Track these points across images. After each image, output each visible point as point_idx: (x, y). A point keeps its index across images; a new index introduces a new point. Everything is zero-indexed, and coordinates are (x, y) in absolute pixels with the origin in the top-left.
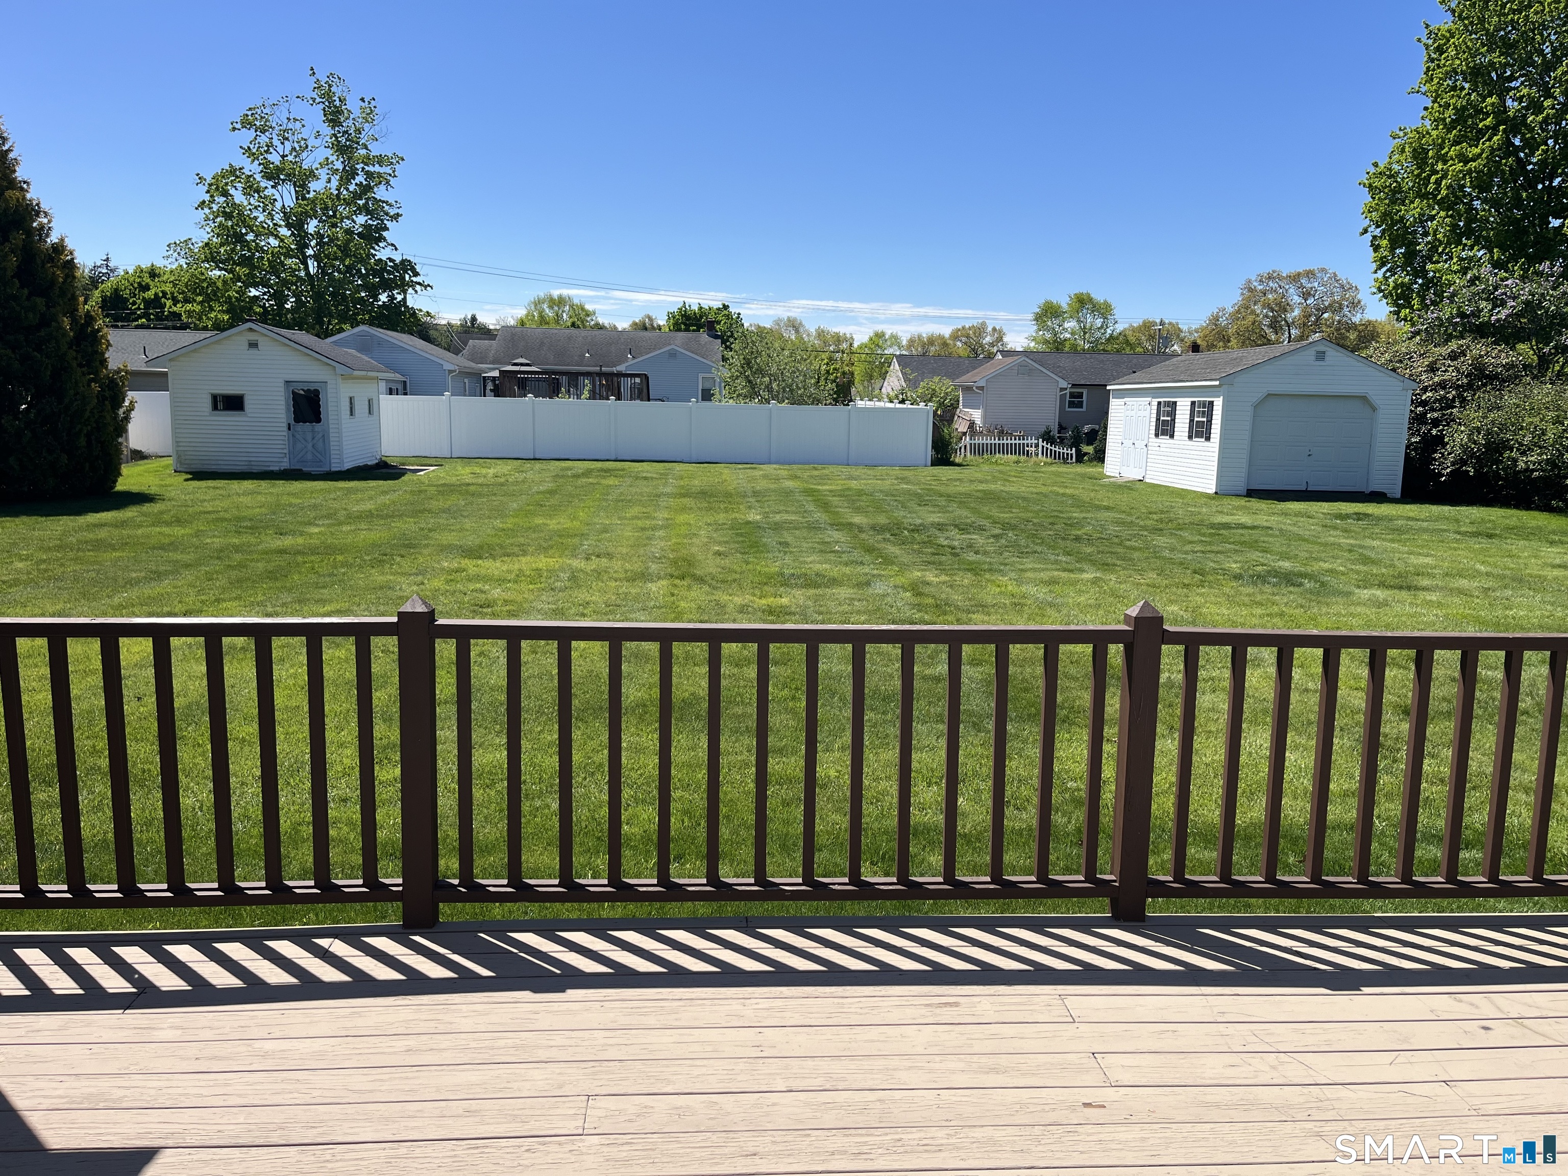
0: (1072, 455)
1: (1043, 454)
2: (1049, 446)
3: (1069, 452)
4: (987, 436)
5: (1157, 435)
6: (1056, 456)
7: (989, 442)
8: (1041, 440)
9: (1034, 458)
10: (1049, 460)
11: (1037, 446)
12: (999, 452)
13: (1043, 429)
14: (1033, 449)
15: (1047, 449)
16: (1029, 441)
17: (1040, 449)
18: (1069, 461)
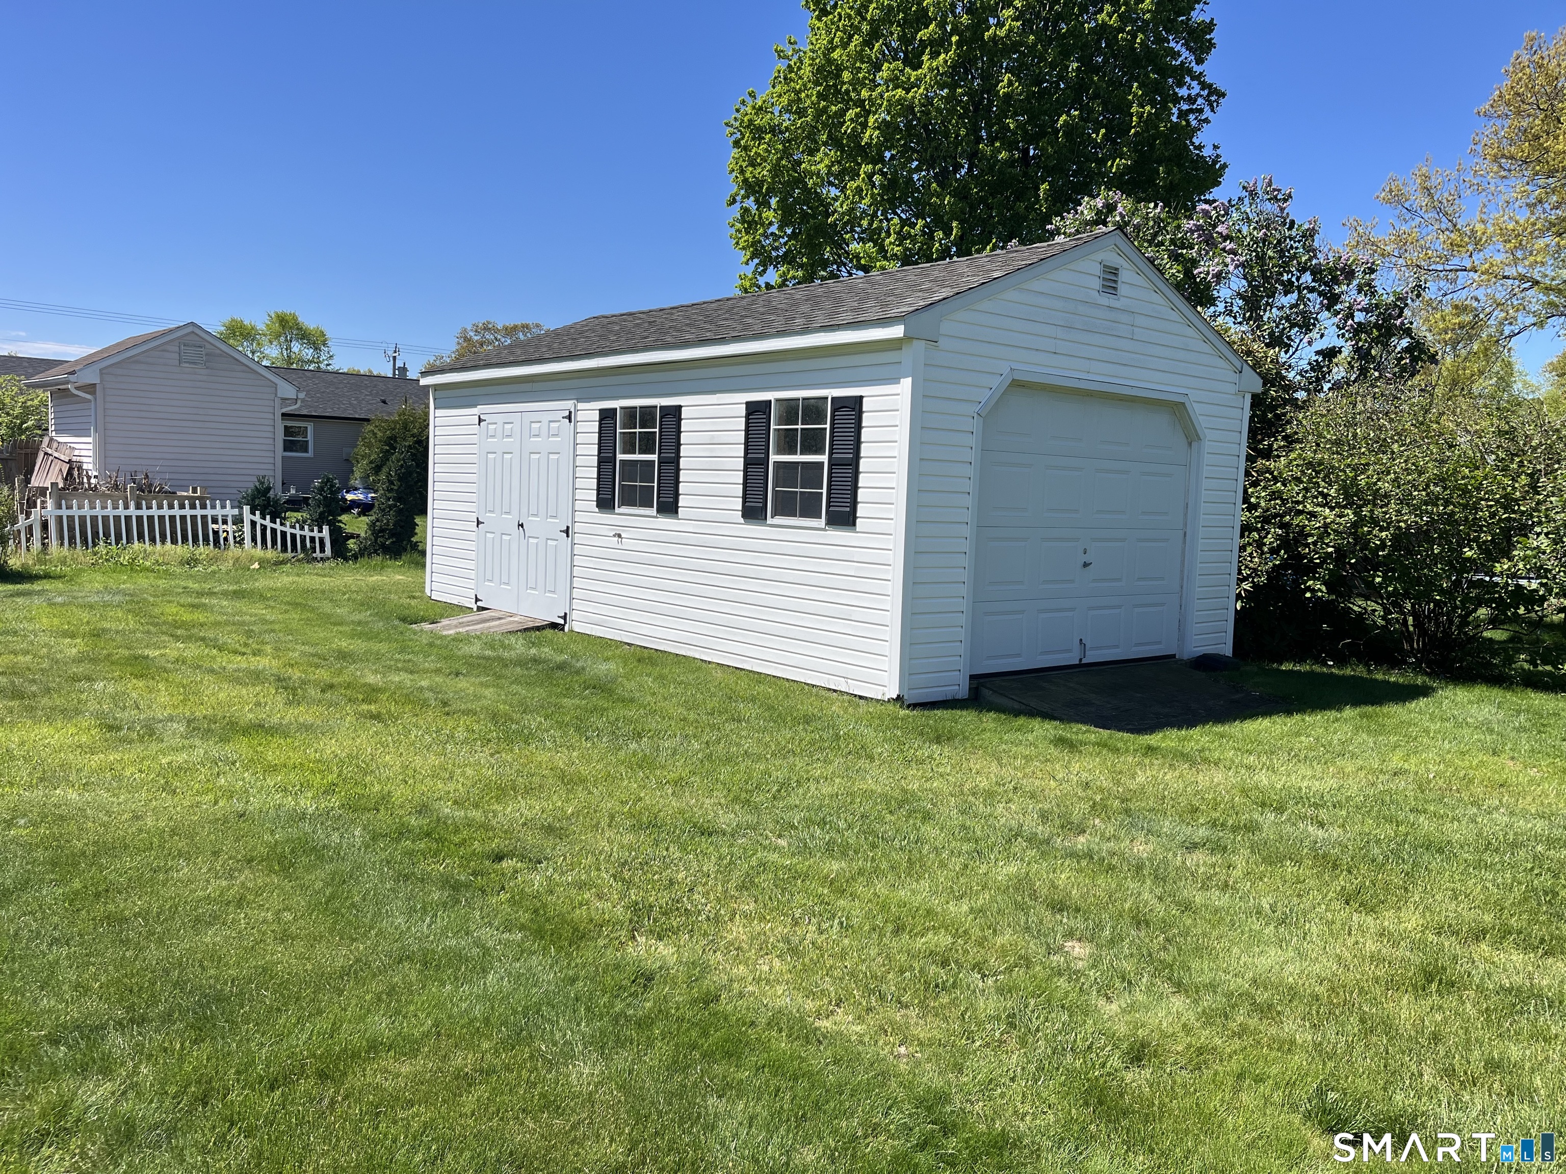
0: (322, 540)
1: (254, 539)
2: (267, 522)
3: (316, 534)
4: (104, 497)
5: (605, 503)
6: (286, 543)
7: (110, 512)
8: (246, 509)
9: (234, 551)
10: (270, 554)
11: (238, 520)
12: (141, 537)
13: (249, 484)
14: (230, 527)
15: (264, 528)
16: (219, 512)
17: (247, 528)
18: (318, 554)
